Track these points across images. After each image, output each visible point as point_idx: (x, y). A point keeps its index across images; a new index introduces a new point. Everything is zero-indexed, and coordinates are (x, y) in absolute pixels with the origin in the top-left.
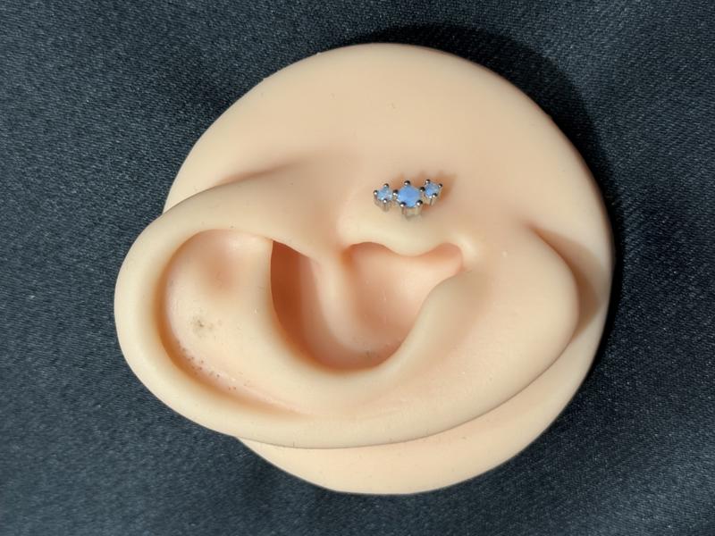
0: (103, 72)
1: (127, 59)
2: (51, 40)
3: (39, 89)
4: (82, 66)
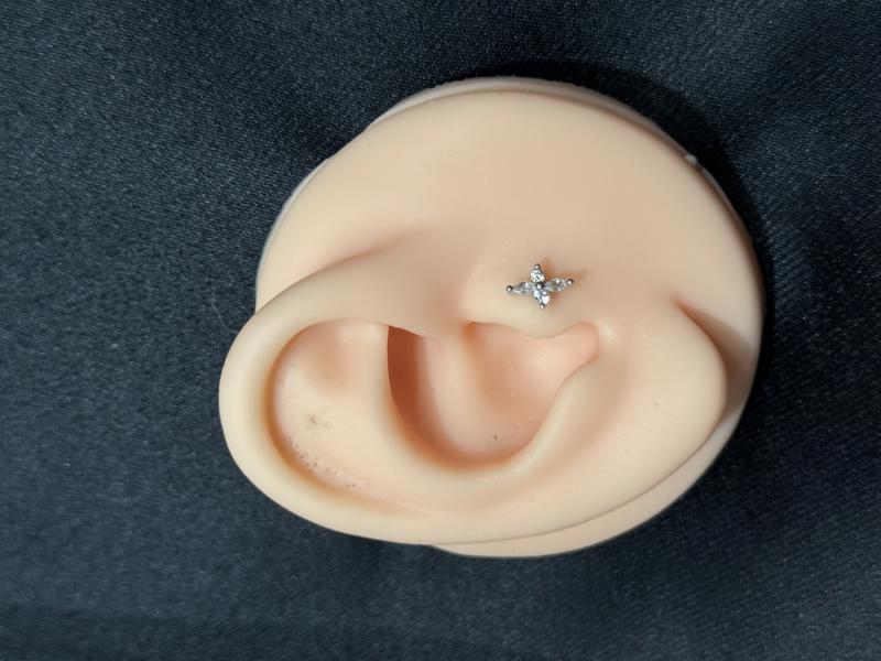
0: (181, 103)
1: (209, 88)
2: (121, 65)
3: (110, 123)
4: (158, 96)
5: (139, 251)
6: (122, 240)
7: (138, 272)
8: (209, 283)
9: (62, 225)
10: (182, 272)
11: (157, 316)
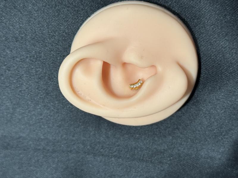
5: (42, 45)
6: (37, 42)
7: (40, 51)
8: (58, 54)
9: (22, 38)
10: (52, 50)
11: (44, 63)
